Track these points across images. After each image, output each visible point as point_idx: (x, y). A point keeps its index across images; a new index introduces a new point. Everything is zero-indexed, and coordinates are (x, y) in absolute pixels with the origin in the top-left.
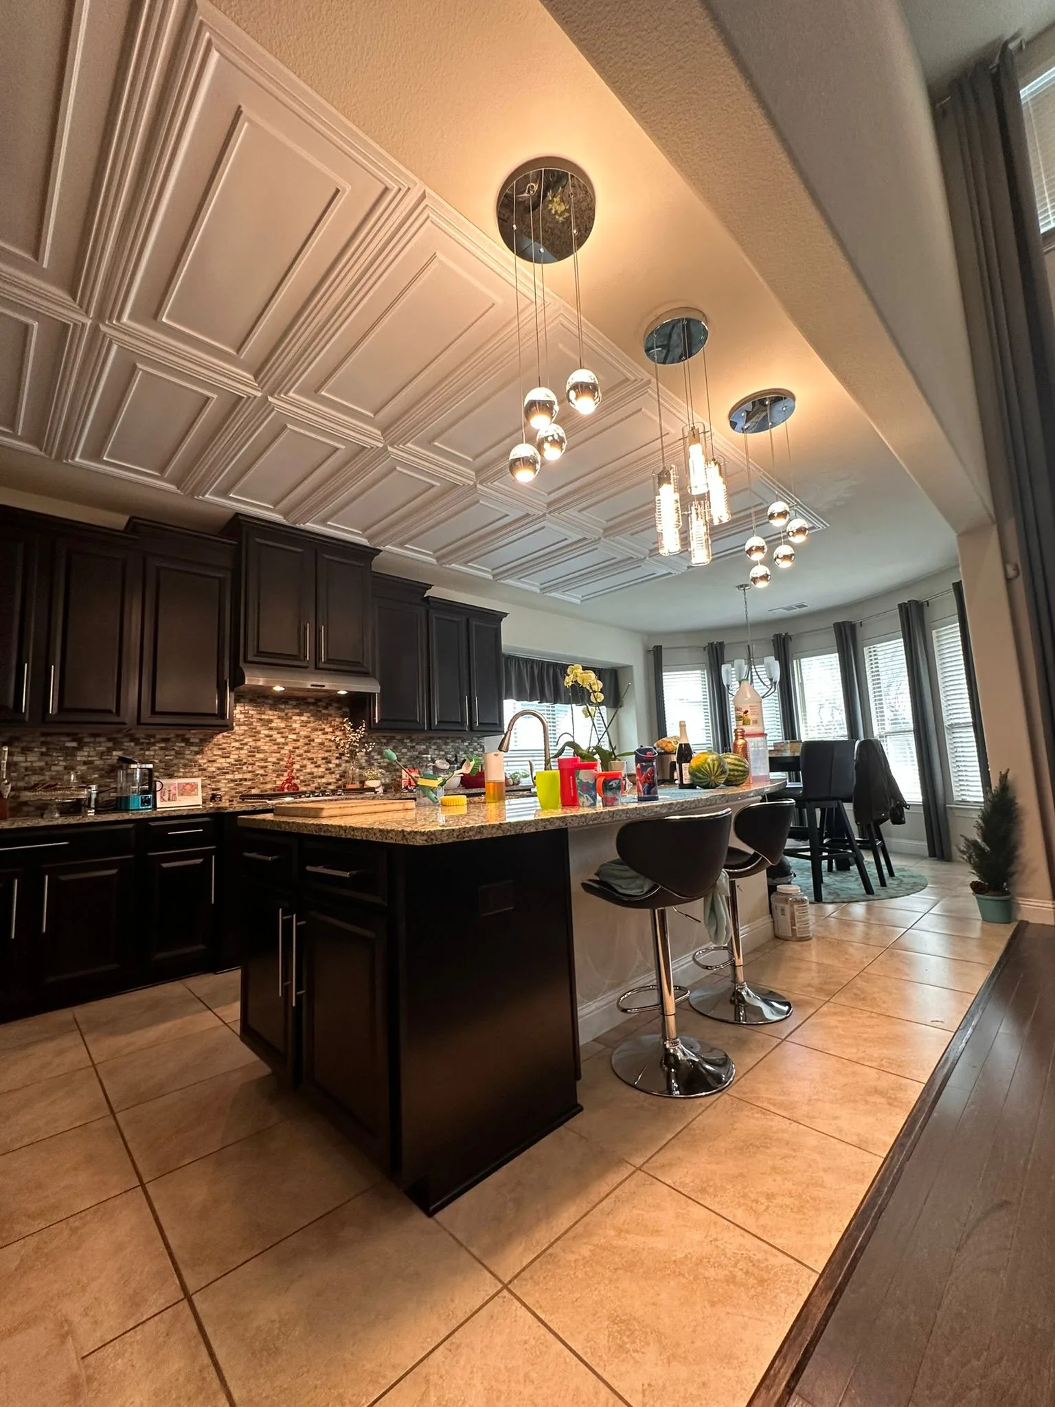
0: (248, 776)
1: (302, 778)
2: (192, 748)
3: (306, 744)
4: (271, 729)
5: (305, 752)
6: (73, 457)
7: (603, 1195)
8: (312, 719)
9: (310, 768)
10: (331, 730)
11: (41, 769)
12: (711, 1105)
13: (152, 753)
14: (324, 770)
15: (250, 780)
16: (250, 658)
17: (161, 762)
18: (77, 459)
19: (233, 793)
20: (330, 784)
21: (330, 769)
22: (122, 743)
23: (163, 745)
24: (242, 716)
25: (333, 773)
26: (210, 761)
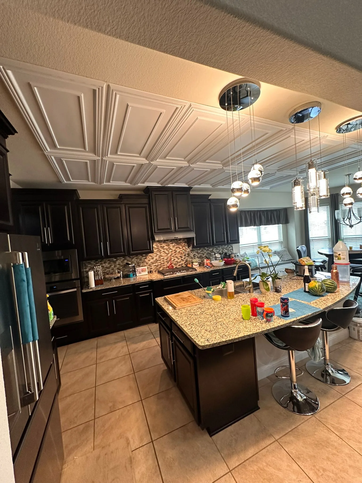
0: (159, 264)
1: (174, 263)
2: (144, 257)
3: (175, 253)
4: (164, 249)
5: (175, 255)
6: (103, 183)
7: (263, 447)
8: (176, 244)
9: (176, 260)
10: (182, 247)
11: (109, 267)
12: (307, 420)
13: (134, 260)
14: (180, 260)
15: (160, 265)
16: (156, 231)
17: (136, 262)
18: (104, 183)
19: (156, 269)
20: (183, 264)
21: (182, 259)
22: (126, 258)
23: (136, 257)
24: (156, 246)
25: (183, 261)
26: (149, 261)
